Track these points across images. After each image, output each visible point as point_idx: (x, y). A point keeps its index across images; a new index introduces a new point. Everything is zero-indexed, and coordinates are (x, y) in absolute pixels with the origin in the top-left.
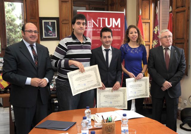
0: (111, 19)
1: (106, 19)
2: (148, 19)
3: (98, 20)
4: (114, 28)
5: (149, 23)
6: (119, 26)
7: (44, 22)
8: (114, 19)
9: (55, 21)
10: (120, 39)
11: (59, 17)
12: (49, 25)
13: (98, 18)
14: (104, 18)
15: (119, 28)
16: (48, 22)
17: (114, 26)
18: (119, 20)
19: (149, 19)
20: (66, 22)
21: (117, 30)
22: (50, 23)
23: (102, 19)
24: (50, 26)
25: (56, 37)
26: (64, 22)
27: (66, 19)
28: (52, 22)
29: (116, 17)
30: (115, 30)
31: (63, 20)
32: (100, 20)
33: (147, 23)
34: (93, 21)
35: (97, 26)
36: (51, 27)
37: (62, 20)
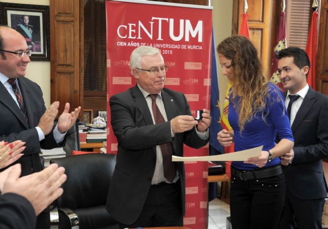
0: (182, 21)
1: (172, 21)
2: (260, 21)
3: (152, 23)
4: (187, 43)
5: (262, 30)
6: (200, 40)
7: (12, 16)
8: (188, 22)
9: (40, 15)
10: (200, 68)
11: (48, 6)
12: (24, 24)
13: (153, 18)
14: (167, 19)
15: (199, 44)
16: (23, 17)
17: (187, 39)
18: (200, 24)
19: (263, 21)
20: (66, 18)
21: (195, 47)
22: (27, 18)
23: (162, 21)
24: (26, 26)
25: (42, 53)
26: (62, 18)
27: (67, 12)
28: (31, 17)
29: (194, 17)
30: (189, 47)
31: (59, 13)
32: (156, 22)
33: (258, 29)
34: (140, 24)
35: (151, 36)
36: (29, 27)
37: (56, 13)
